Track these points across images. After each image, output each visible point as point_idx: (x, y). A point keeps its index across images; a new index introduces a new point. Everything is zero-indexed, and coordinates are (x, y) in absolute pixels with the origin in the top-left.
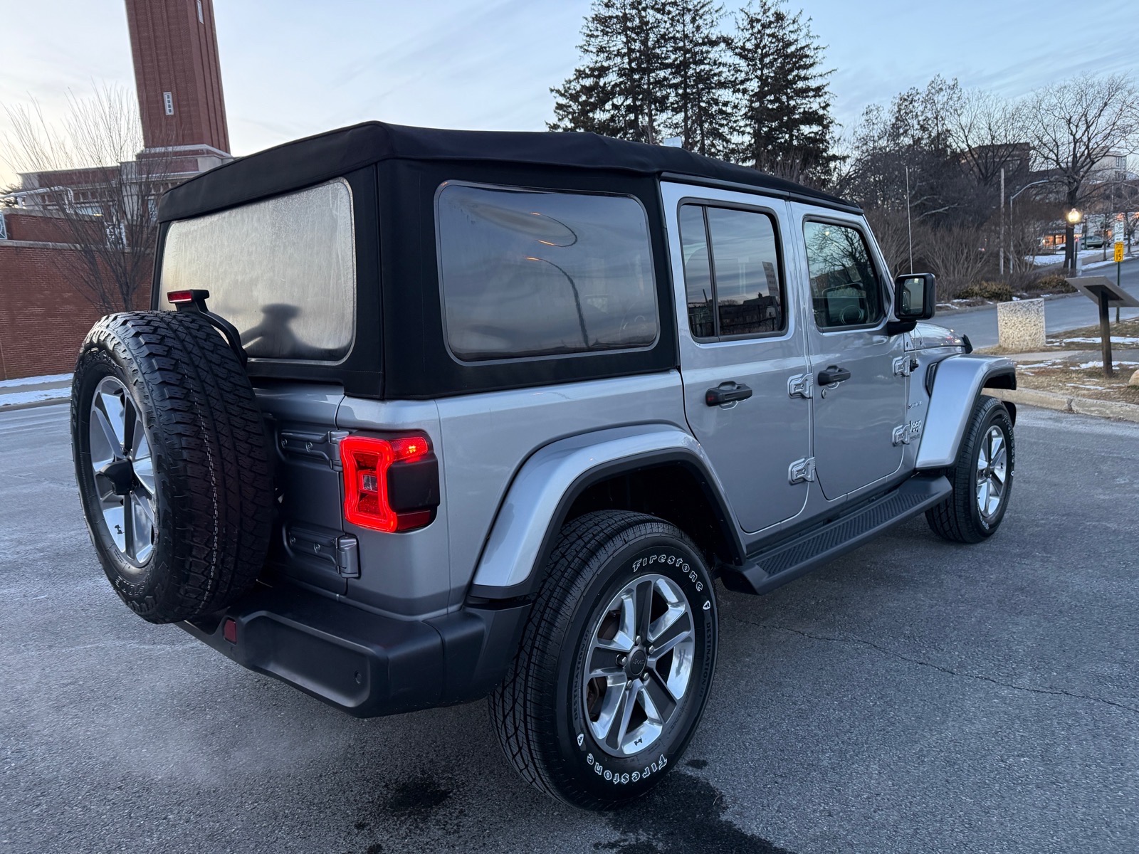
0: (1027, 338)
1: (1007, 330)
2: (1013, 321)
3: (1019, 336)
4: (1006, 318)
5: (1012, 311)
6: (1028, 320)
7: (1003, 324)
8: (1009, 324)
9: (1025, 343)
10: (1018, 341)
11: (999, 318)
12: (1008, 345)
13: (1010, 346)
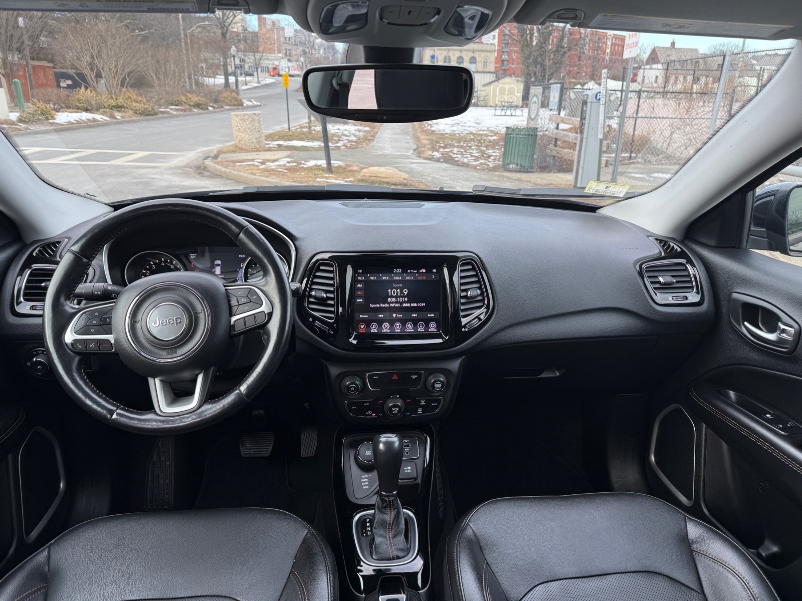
1: (240, 134)
2: (244, 127)
3: (249, 139)
4: (239, 125)
5: (242, 119)
6: (254, 127)
7: (237, 129)
8: (241, 129)
9: (253, 144)
10: (249, 143)
11: (233, 125)
12: (242, 145)
13: (244, 146)
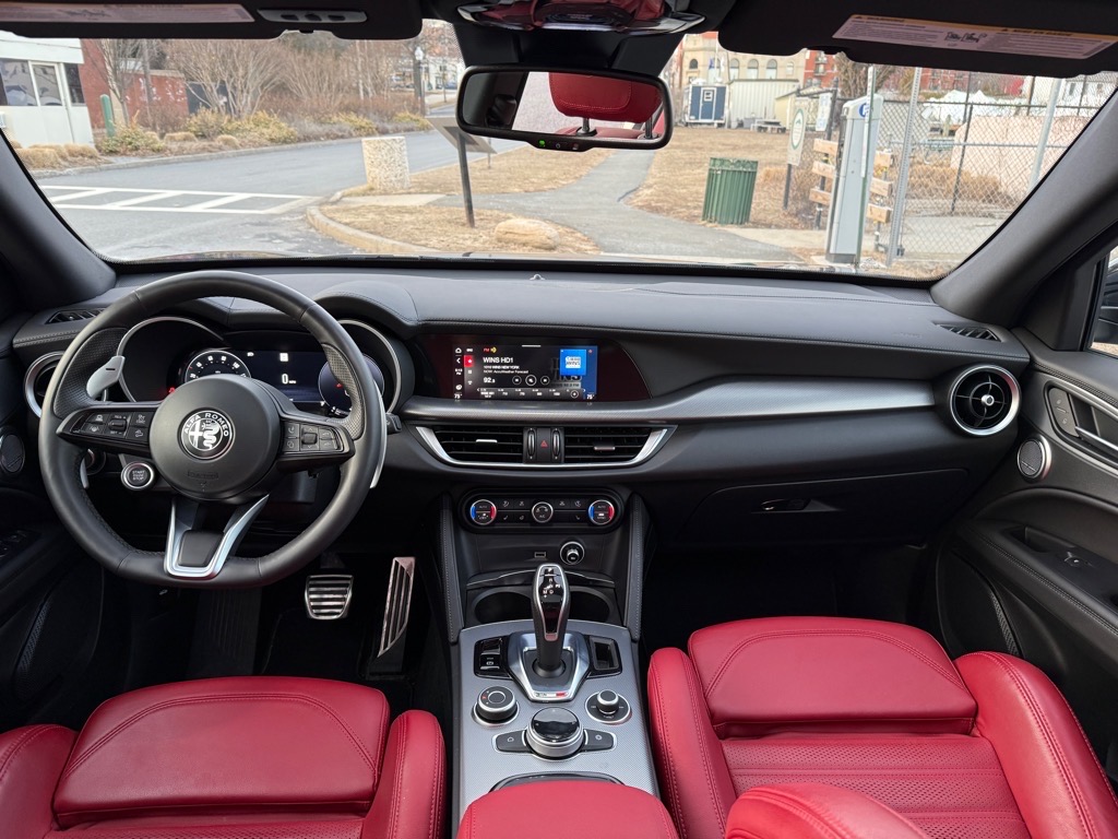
0: (393, 179)
2: (379, 160)
3: (386, 176)
4: (372, 157)
5: (377, 148)
6: (393, 160)
7: (370, 162)
8: (375, 163)
9: (392, 184)
10: (385, 182)
11: (364, 156)
12: (376, 185)
13: (378, 187)
